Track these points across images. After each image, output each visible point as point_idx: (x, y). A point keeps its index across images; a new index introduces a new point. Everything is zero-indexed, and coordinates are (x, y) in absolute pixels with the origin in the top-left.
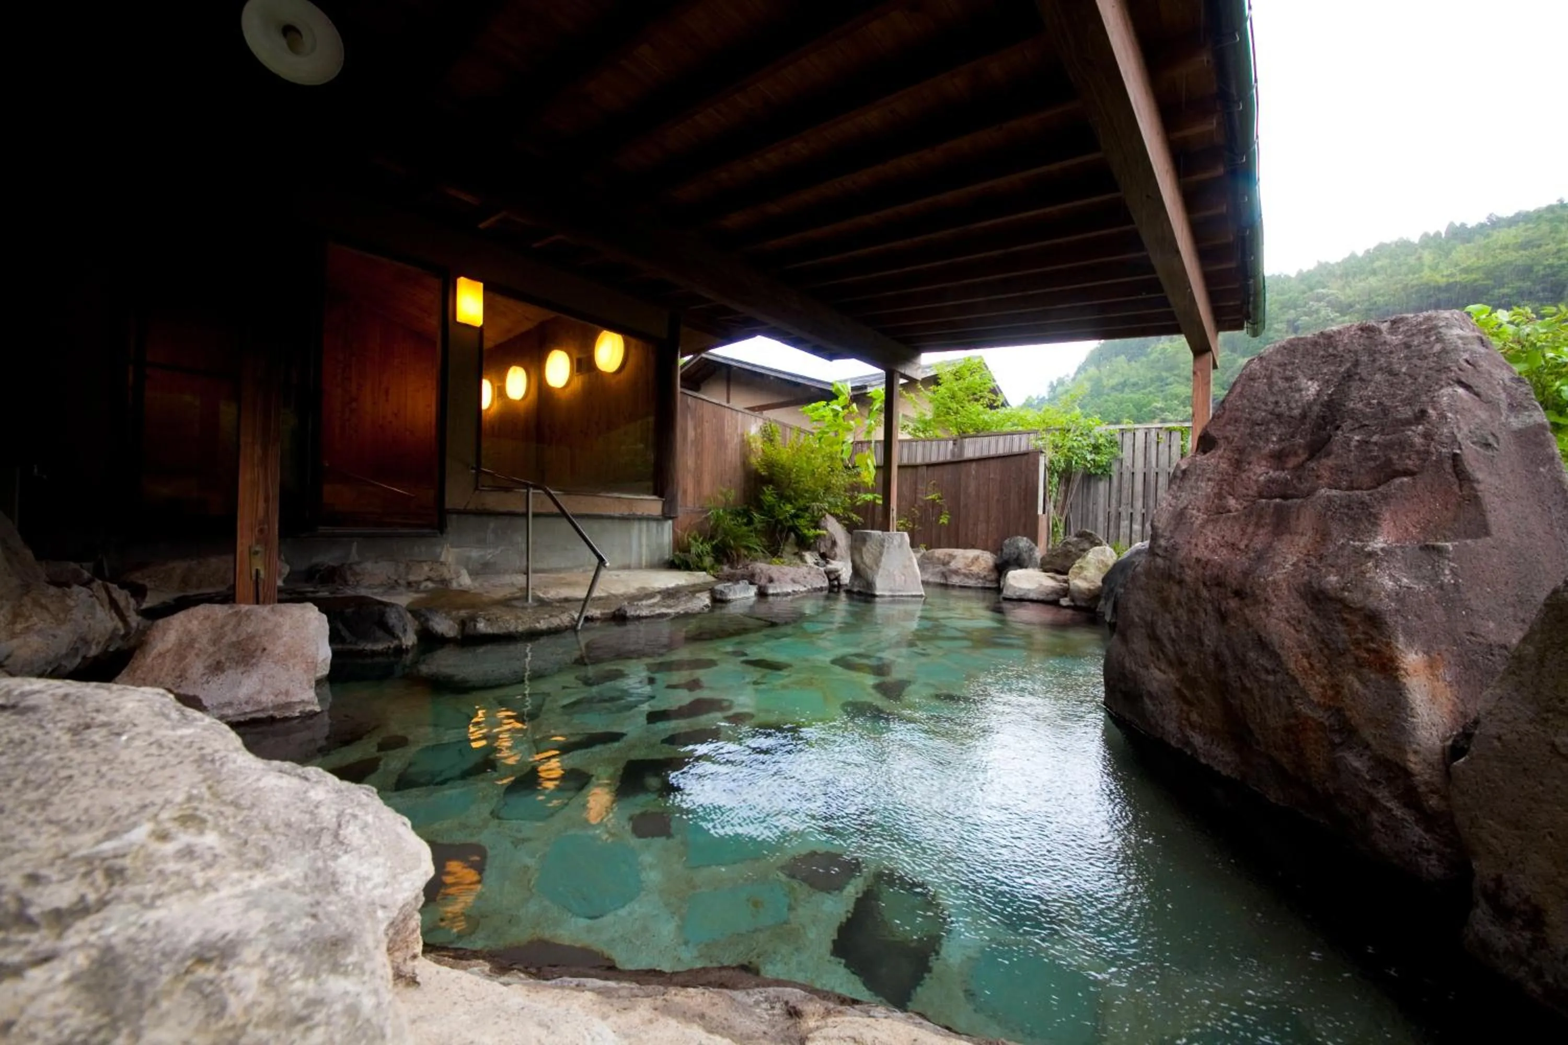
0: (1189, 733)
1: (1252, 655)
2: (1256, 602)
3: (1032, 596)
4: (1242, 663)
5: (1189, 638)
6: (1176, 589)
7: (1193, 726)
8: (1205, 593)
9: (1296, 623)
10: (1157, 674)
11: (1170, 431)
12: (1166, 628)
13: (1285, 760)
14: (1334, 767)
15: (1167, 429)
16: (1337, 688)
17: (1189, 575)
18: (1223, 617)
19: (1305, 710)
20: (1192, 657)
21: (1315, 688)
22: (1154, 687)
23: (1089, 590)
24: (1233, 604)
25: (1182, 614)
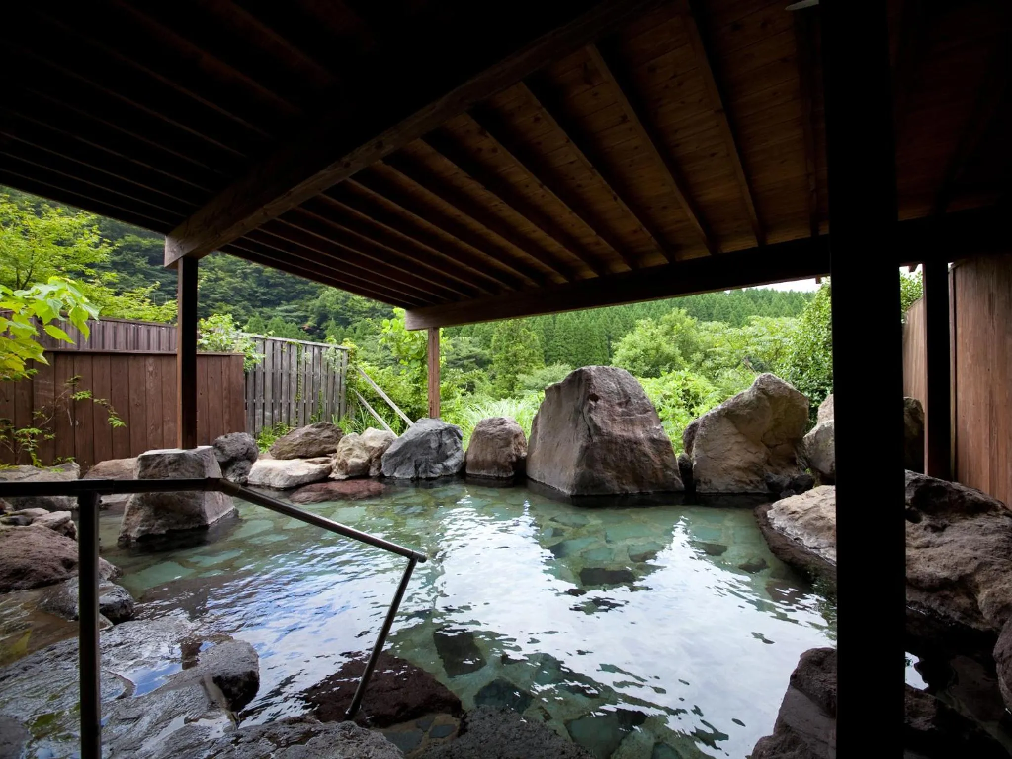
0: (623, 487)
1: (642, 458)
2: (641, 444)
3: (307, 480)
4: (640, 461)
5: (621, 459)
6: (613, 445)
7: (623, 484)
8: (625, 445)
9: (650, 447)
10: (609, 474)
11: (290, 345)
12: (611, 458)
13: (653, 481)
14: (665, 476)
15: (288, 343)
16: (662, 460)
17: (619, 440)
18: (632, 450)
19: (656, 466)
20: (622, 464)
21: (657, 461)
22: (609, 478)
23: (363, 463)
24: (635, 446)
25: (618, 453)
